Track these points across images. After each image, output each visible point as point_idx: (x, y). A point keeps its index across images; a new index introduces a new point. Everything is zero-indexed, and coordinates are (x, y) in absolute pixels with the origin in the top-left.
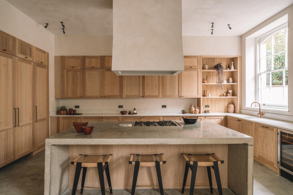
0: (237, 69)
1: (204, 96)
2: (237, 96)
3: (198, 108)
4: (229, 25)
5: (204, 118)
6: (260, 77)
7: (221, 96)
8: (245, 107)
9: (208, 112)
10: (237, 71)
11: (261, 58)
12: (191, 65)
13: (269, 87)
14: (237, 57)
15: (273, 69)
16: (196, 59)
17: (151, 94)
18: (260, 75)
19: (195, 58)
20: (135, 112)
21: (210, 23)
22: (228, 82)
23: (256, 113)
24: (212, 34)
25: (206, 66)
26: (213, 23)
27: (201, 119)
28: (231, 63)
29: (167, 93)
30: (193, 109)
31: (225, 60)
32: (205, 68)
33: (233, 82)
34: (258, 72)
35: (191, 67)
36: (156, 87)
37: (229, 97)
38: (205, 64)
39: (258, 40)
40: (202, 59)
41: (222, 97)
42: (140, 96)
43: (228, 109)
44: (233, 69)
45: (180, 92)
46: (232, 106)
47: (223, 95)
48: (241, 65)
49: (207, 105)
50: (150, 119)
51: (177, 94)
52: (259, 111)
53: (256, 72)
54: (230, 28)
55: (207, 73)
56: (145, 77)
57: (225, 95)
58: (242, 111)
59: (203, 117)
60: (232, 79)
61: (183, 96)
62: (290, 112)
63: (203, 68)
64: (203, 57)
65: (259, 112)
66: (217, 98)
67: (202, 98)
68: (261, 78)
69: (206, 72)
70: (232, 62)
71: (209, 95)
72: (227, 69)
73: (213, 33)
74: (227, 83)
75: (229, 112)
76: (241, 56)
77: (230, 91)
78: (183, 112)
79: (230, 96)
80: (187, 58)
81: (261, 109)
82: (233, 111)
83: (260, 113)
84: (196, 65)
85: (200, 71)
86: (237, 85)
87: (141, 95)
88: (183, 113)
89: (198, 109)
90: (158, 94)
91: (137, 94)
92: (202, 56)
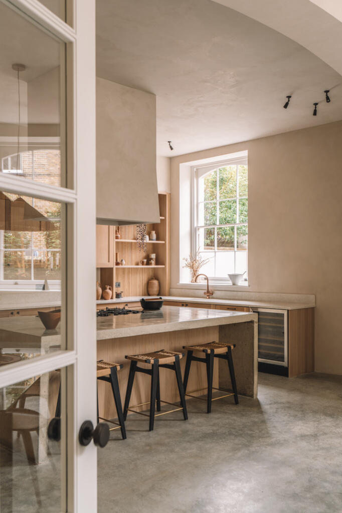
0: (165, 216)
1: (117, 264)
2: (163, 264)
3: (110, 289)
4: (169, 142)
6: (197, 233)
7: (137, 264)
8: (178, 284)
10: (165, 220)
13: (214, 251)
14: (165, 194)
15: (218, 223)
18: (198, 229)
22: (150, 238)
23: (202, 292)
33: (158, 239)
34: (195, 225)
41: (140, 266)
43: (150, 289)
46: (156, 283)
47: (143, 263)
48: (170, 209)
49: (116, 281)
52: (207, 289)
53: (193, 224)
54: (171, 148)
57: (145, 263)
58: (173, 291)
60: (156, 233)
62: (250, 287)
65: (206, 291)
66: (132, 268)
67: (115, 267)
68: (199, 234)
71: (124, 262)
74: (149, 240)
75: (150, 294)
76: (170, 194)
77: (153, 256)
81: (209, 286)
82: (157, 292)
83: (208, 292)
86: (164, 244)
89: (111, 291)
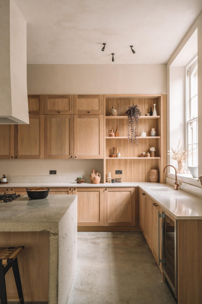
0: (160, 116)
1: (111, 156)
2: (160, 156)
3: (99, 175)
4: (131, 47)
5: (104, 191)
6: (189, 126)
7: (140, 156)
9: (118, 181)
10: (160, 118)
11: (192, 97)
12: (89, 109)
14: (160, 96)
16: (96, 100)
17: (28, 154)
18: (191, 123)
19: (95, 98)
20: (5, 180)
21: (100, 43)
22: (149, 134)
24: (113, 60)
25: (113, 111)
26: (104, 44)
27: (99, 191)
28: (153, 106)
29: (52, 151)
30: (93, 175)
31: (147, 101)
32: (112, 114)
33: (157, 134)
34: (188, 119)
35: (89, 112)
36: (36, 142)
37: (149, 158)
38: (113, 108)
39: (188, 70)
40: (106, 99)
41: (142, 158)
42: (11, 156)
43: (150, 177)
44: (155, 115)
45: (72, 151)
46: (155, 171)
48: (167, 109)
49: (118, 169)
50: (22, 192)
51: (67, 153)
52: (176, 179)
53: (185, 119)
54: (133, 52)
55: (119, 121)
56: (19, 126)
57: (144, 155)
58: (167, 179)
59: (103, 189)
60: (155, 130)
61: (76, 157)
63: (108, 113)
64: (107, 96)
65: (175, 181)
66: (134, 160)
67: (106, 159)
68: (192, 128)
69: (117, 120)
70: (155, 105)
71: (119, 155)
72: (146, 115)
73: (115, 59)
74: (147, 136)
75: (150, 181)
77: (153, 149)
78: (79, 181)
79: (151, 156)
80: (82, 98)
81: (177, 177)
82: (155, 180)
83: (176, 183)
84: (97, 108)
85: (103, 118)
86: (160, 139)
87: (13, 154)
88: (78, 183)
89: (98, 177)
90: (38, 154)
91: (7, 153)
92: (105, 95)
